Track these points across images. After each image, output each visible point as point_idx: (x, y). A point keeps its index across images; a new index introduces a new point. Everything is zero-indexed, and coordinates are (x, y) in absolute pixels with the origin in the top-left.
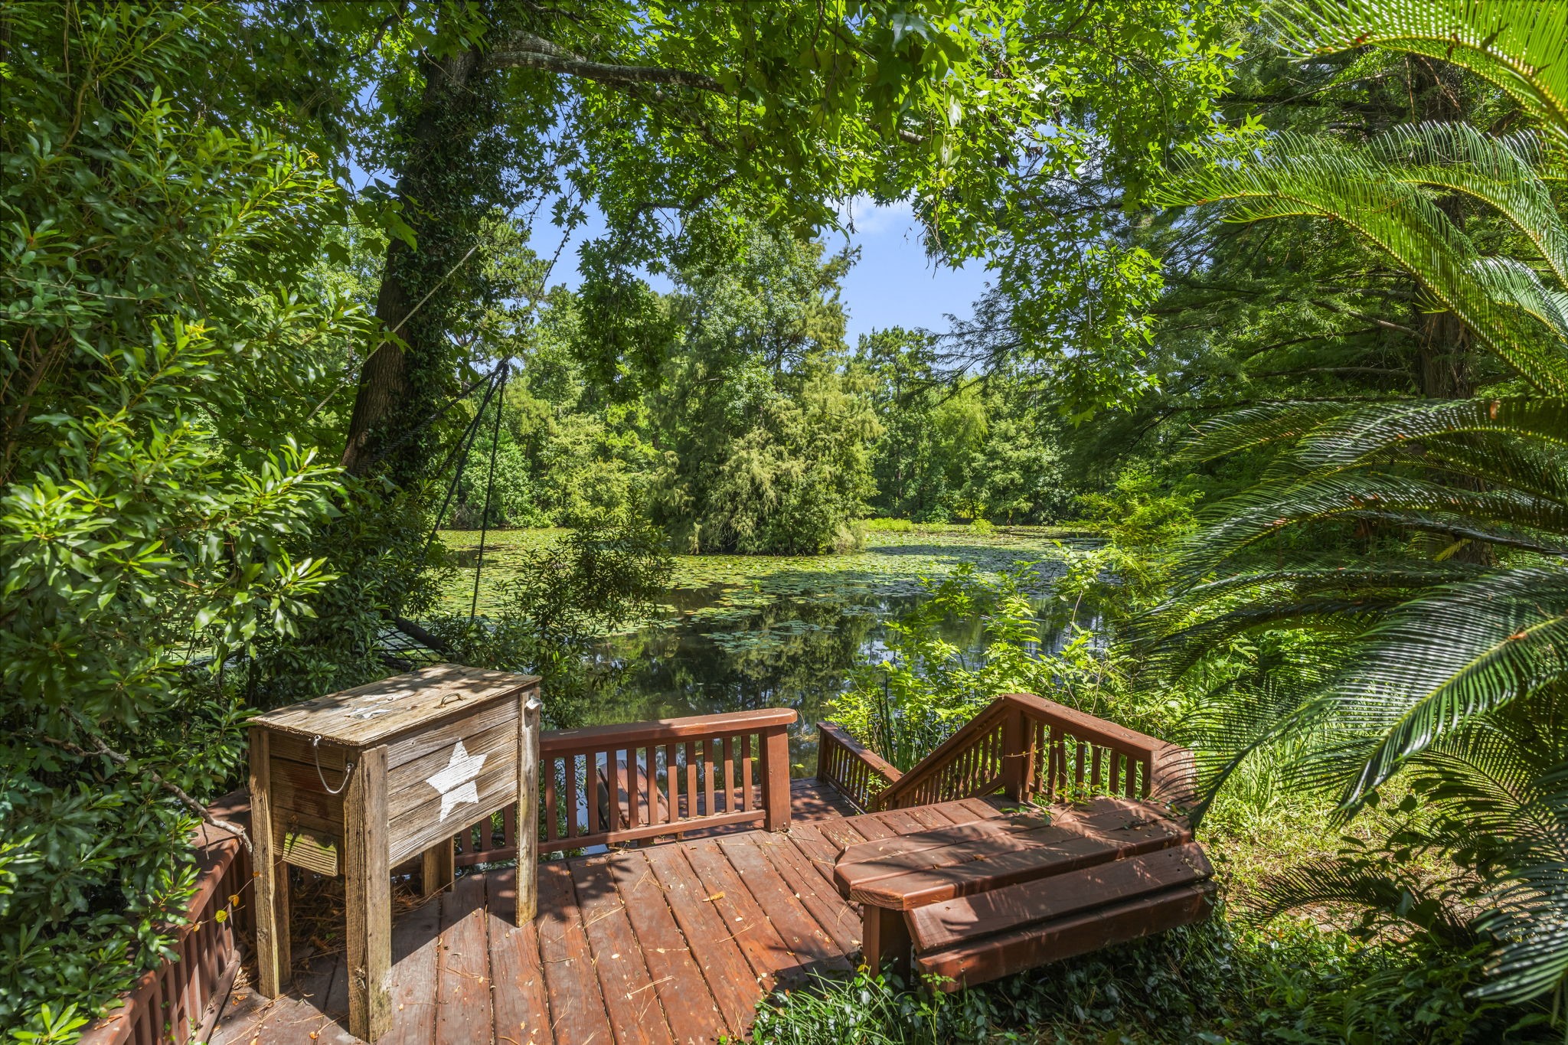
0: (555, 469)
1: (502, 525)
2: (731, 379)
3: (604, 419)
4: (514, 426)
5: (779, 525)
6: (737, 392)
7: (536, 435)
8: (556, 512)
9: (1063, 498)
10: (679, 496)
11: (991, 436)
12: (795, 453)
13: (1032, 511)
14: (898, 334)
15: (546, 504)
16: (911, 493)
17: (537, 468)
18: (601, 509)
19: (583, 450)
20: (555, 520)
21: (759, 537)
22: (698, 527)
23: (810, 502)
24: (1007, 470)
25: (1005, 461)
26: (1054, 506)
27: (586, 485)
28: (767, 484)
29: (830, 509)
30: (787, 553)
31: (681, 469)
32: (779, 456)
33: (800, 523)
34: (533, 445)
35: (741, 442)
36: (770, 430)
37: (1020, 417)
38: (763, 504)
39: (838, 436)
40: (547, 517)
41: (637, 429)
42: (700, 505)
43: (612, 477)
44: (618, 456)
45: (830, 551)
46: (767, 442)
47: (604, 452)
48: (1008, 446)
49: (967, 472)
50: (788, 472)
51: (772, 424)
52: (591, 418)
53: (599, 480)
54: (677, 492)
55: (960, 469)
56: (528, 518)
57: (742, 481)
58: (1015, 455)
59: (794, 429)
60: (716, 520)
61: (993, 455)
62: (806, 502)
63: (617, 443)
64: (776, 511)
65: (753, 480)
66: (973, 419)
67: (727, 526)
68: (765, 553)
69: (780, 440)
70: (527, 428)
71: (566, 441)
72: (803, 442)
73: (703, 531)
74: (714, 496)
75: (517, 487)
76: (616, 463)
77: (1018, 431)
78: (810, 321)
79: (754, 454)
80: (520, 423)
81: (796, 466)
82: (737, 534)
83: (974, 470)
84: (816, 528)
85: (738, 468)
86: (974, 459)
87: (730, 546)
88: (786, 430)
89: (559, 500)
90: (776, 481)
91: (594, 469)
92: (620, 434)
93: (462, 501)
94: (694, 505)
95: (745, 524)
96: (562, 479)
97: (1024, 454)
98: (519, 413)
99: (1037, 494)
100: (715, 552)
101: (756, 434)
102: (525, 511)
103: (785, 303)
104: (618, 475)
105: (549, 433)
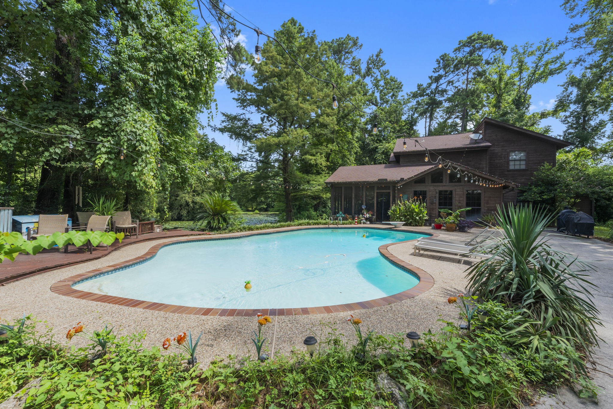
57: (183, 202)
64: (193, 209)
67: (179, 213)
82: (182, 215)
90: (193, 202)
95: (184, 213)
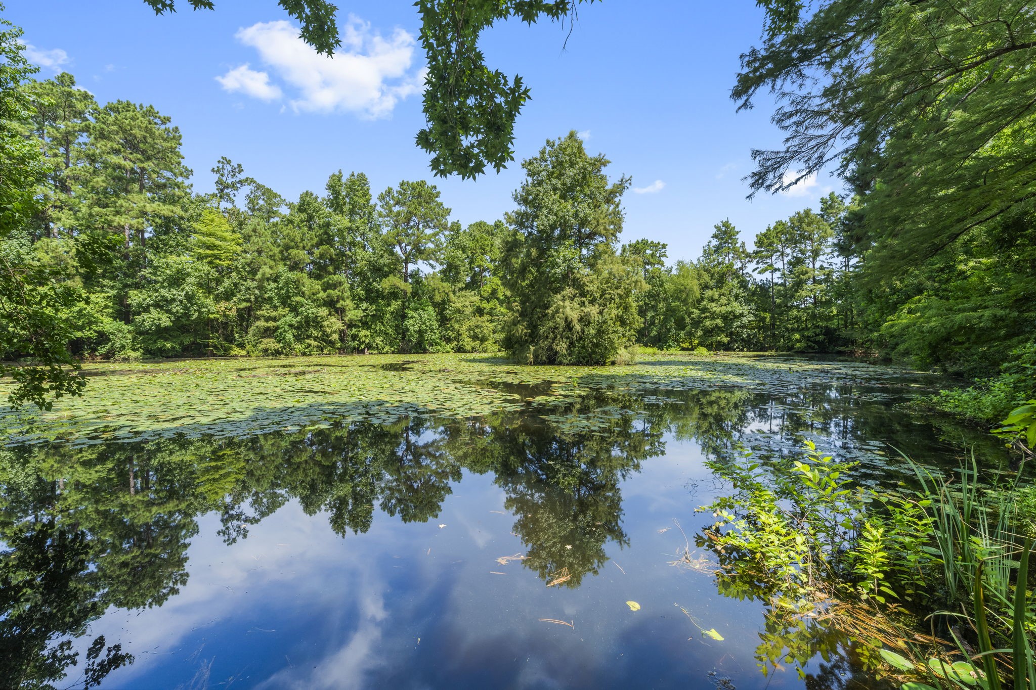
0: (453, 321)
1: (425, 351)
2: (553, 256)
3: (479, 294)
4: (431, 298)
5: (583, 347)
6: (557, 264)
7: (444, 302)
8: (454, 344)
9: (749, 335)
10: (521, 330)
11: (702, 299)
12: (592, 302)
13: (729, 343)
14: (645, 243)
15: (448, 340)
16: (654, 333)
17: (443, 320)
18: (477, 342)
19: (468, 311)
20: (453, 349)
21: (570, 355)
22: (532, 348)
23: (603, 332)
24: (713, 319)
25: (713, 313)
26: (743, 340)
27: (470, 329)
28: (575, 322)
29: (614, 337)
30: (587, 364)
31: (523, 314)
32: (583, 304)
33: (597, 345)
34: (441, 307)
35: (559, 296)
36: (577, 289)
37: (721, 288)
38: (572, 334)
39: (619, 291)
40: (449, 347)
41: (498, 299)
42: (534, 337)
43: (484, 325)
44: (487, 313)
45: (613, 363)
46: (575, 296)
47: (480, 312)
48: (713, 304)
49: (688, 320)
50: (588, 314)
51: (578, 285)
52: (473, 293)
53: (477, 327)
54: (520, 327)
55: (684, 319)
56: (439, 347)
58: (718, 310)
59: (590, 288)
60: (544, 344)
61: (704, 310)
62: (600, 332)
63: (486, 306)
65: (566, 318)
66: (691, 290)
68: (574, 364)
69: (583, 294)
70: (438, 298)
71: (459, 305)
72: (598, 295)
73: (535, 351)
74: (542, 330)
75: (432, 330)
76: (486, 317)
77: (720, 295)
78: (601, 221)
79: (567, 303)
80: (434, 295)
81: (594, 310)
83: (693, 319)
84: (606, 348)
85: (557, 311)
86: (692, 313)
87: (552, 360)
88: (586, 288)
89: (455, 338)
91: (475, 320)
92: (488, 302)
93: (403, 338)
94: (530, 335)
96: (457, 326)
97: (724, 309)
98: (434, 290)
99: (732, 333)
100: (543, 363)
101: (568, 291)
102: (437, 344)
103: (585, 209)
104: (487, 324)
105: (450, 301)
